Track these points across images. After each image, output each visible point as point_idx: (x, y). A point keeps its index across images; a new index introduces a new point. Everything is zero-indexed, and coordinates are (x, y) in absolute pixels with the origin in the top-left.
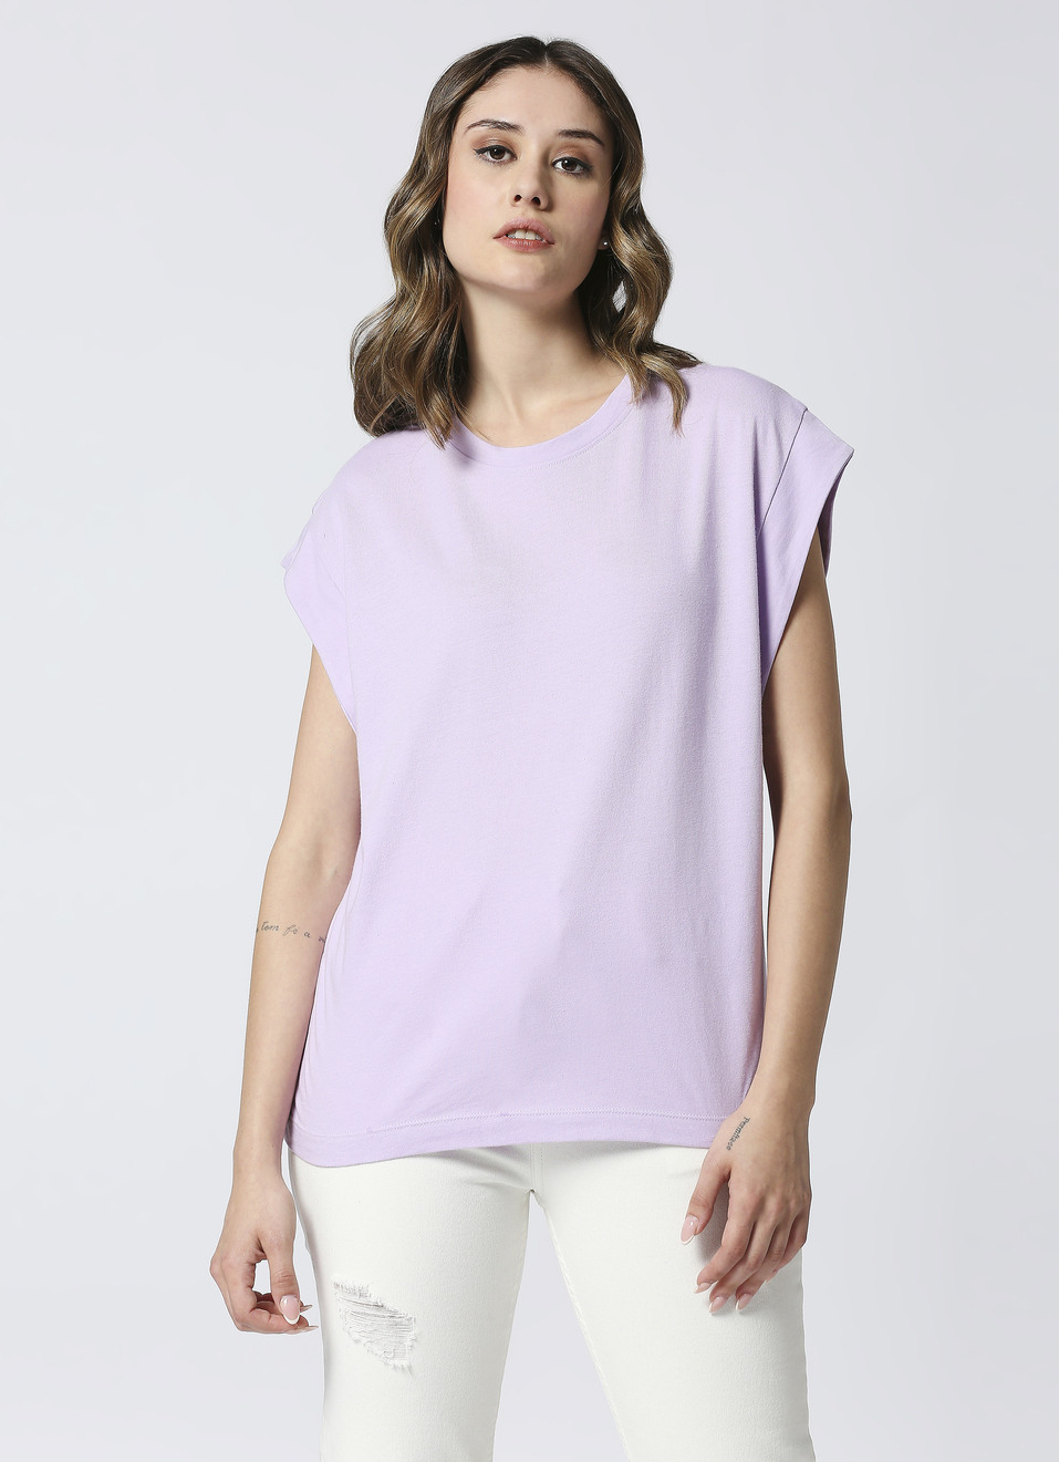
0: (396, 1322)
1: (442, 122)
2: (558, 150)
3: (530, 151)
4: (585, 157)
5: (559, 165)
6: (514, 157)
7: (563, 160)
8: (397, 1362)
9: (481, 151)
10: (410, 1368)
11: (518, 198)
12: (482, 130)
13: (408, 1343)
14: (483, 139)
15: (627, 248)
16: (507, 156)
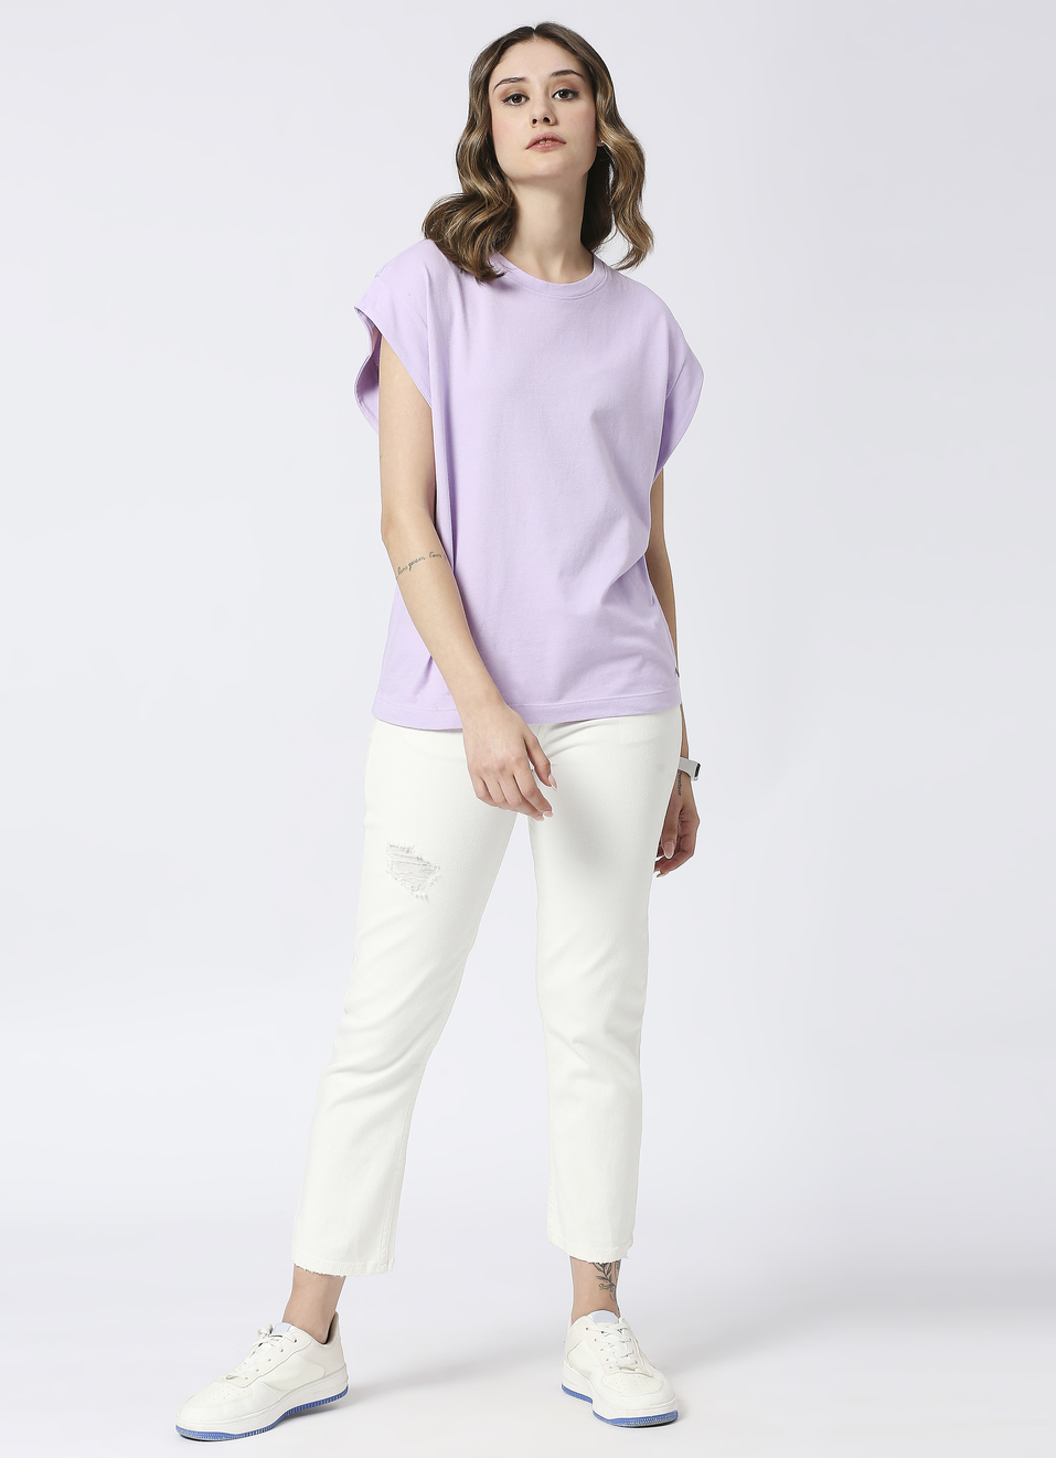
0: (427, 868)
1: (480, 87)
2: (554, 87)
3: (536, 91)
4: (572, 85)
5: (557, 95)
6: (527, 99)
7: (559, 92)
8: (418, 893)
9: (506, 100)
10: (426, 897)
11: (535, 121)
12: (504, 86)
13: (430, 881)
14: (505, 92)
15: (611, 138)
16: (523, 99)
